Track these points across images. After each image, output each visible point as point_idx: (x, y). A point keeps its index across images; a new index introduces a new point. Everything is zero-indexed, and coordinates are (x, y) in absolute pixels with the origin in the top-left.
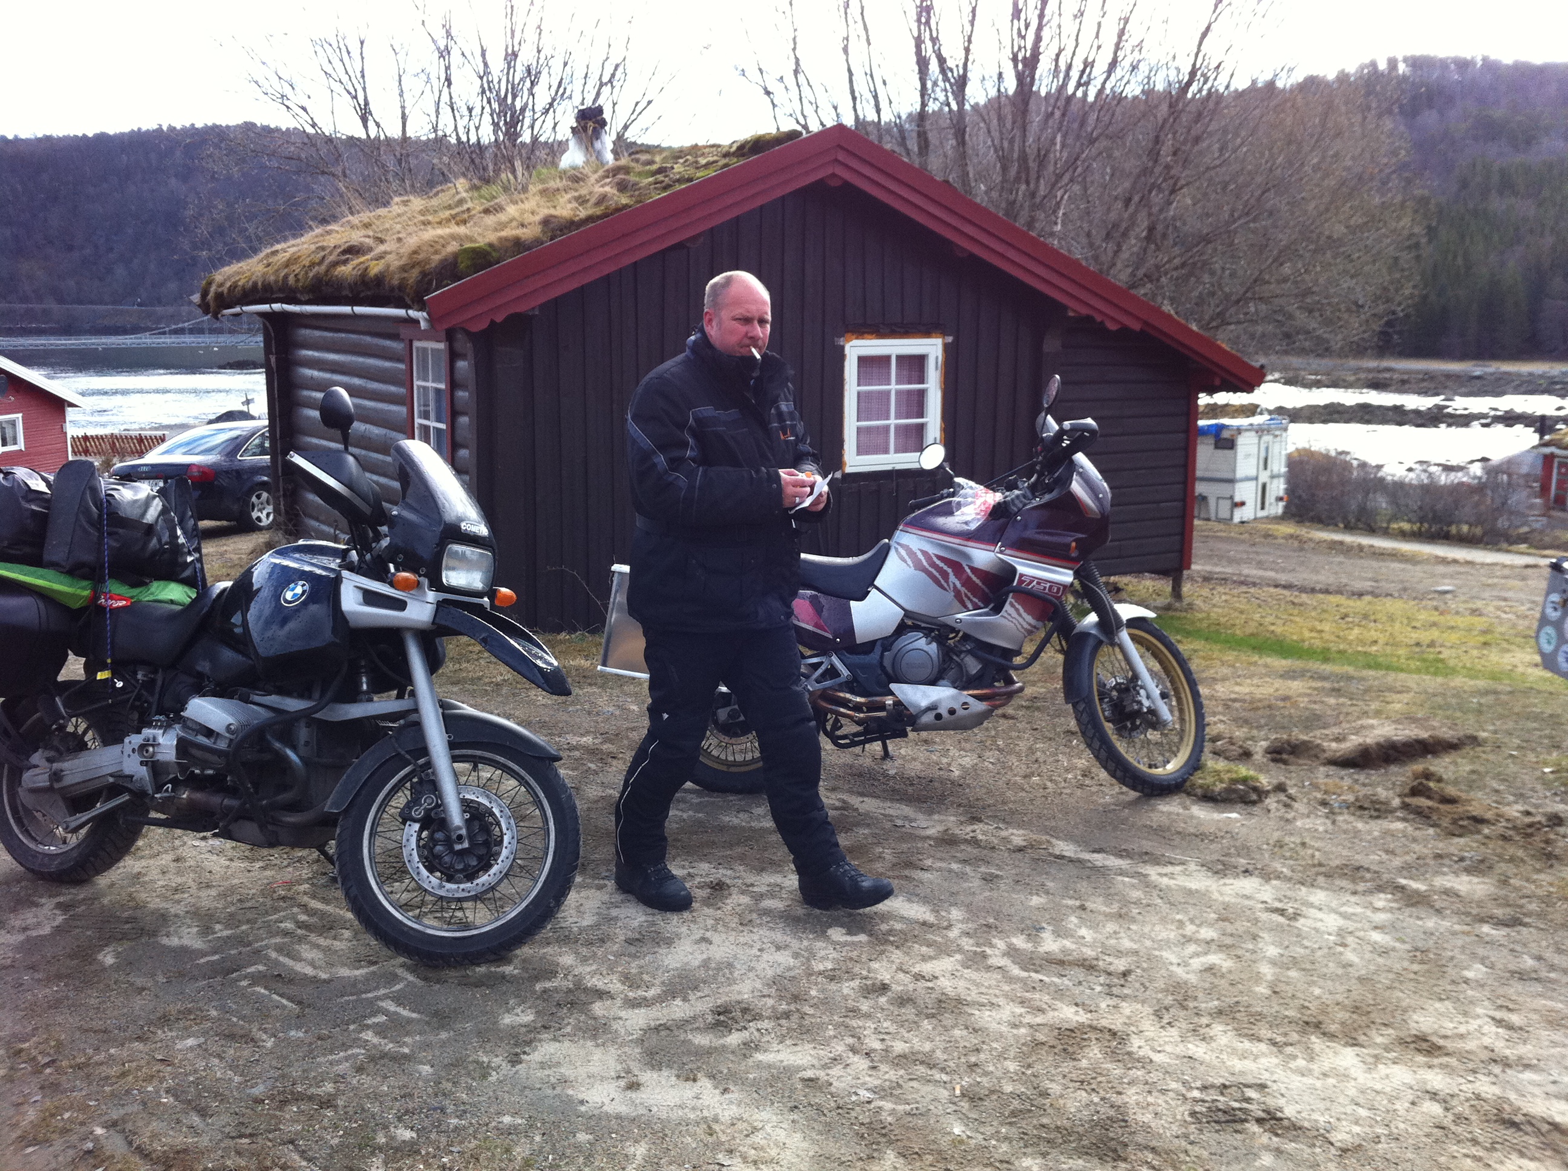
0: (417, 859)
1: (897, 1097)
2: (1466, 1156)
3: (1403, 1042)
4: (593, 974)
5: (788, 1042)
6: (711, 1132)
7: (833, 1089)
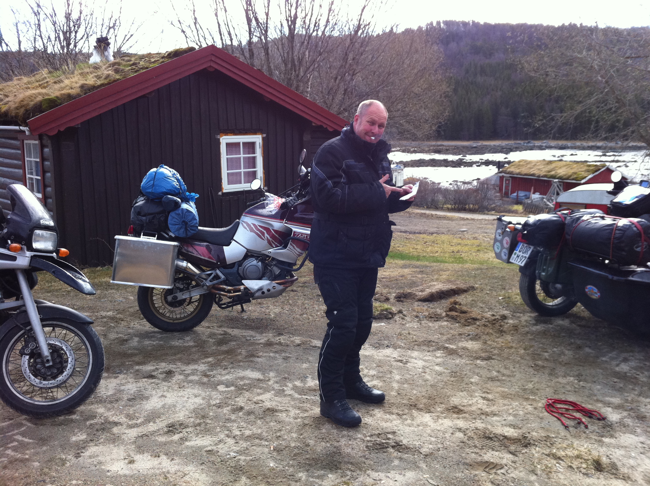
0: (28, 372)
1: (247, 454)
2: (472, 452)
3: (448, 410)
4: (113, 415)
5: (200, 436)
6: (166, 478)
7: (219, 454)
